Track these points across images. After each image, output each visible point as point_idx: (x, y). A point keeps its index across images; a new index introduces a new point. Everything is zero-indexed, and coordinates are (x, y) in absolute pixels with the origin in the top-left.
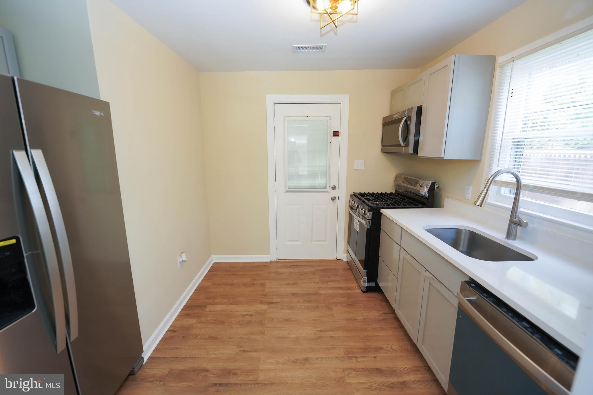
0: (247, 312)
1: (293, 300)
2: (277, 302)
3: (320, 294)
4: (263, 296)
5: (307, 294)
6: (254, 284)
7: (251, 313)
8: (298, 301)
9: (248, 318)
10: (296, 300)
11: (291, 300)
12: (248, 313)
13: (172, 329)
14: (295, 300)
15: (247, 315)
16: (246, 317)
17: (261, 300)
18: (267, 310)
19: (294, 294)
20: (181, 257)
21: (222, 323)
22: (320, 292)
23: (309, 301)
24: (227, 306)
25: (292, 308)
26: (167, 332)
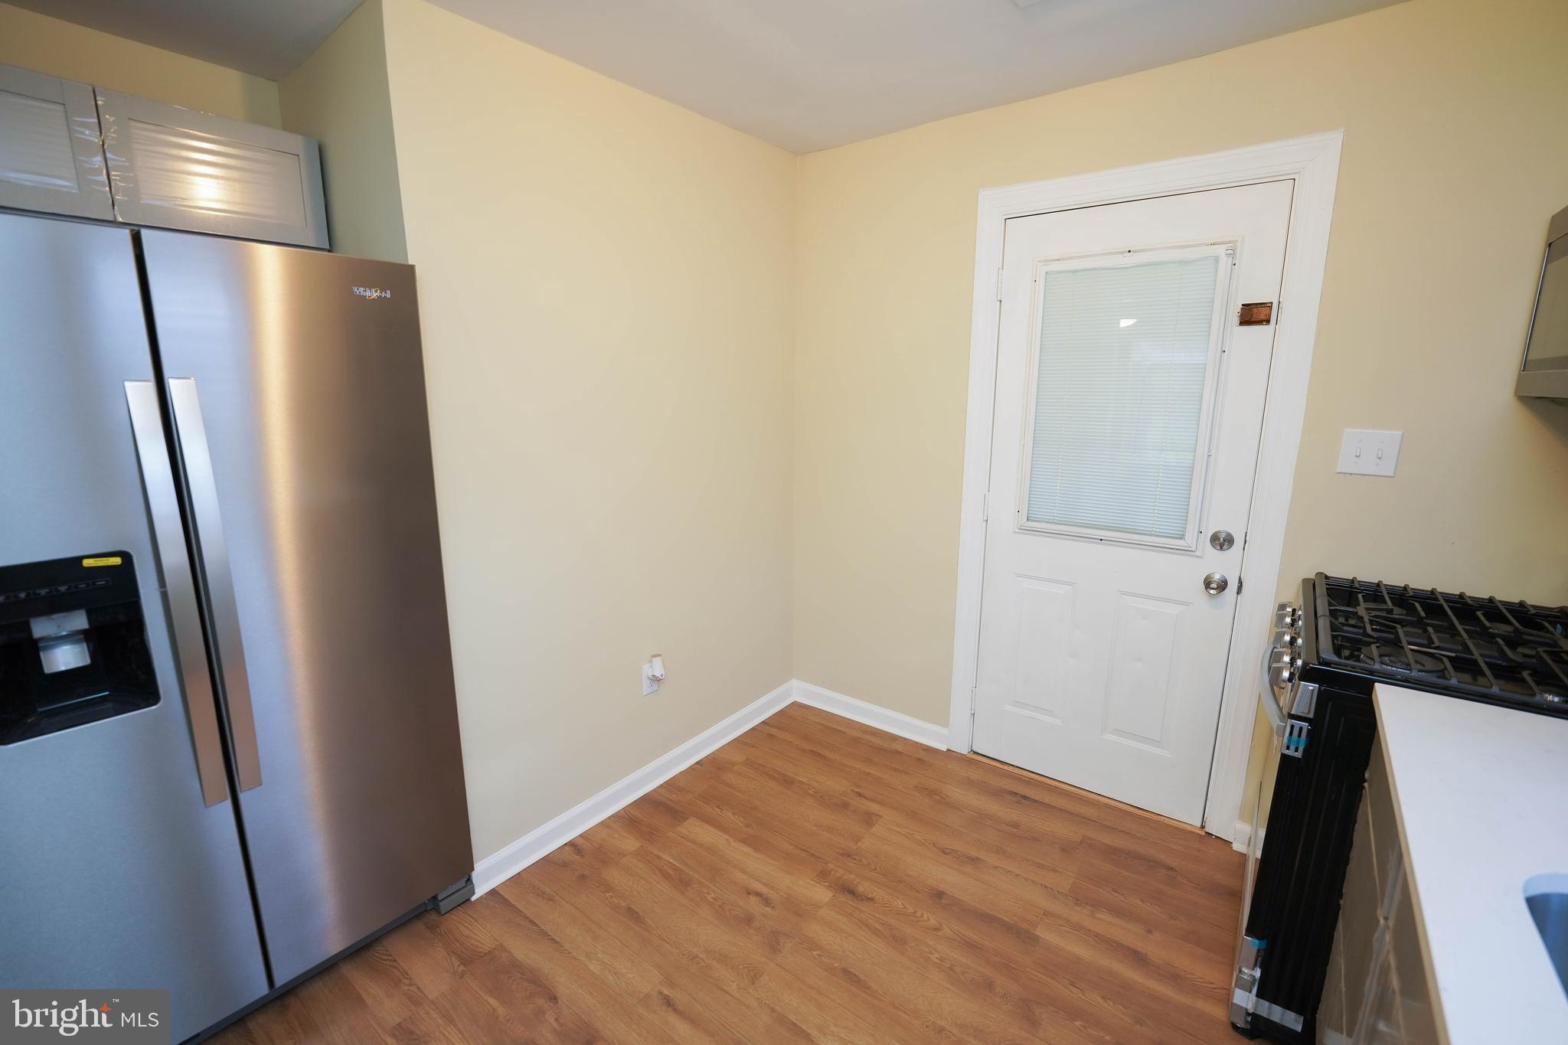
0: (766, 885)
1: (922, 916)
2: (870, 896)
3: (1035, 940)
4: (843, 855)
5: (987, 919)
6: (845, 806)
7: (771, 894)
8: (936, 929)
9: (753, 905)
10: (933, 922)
11: (915, 912)
12: (764, 890)
13: (581, 842)
14: (929, 919)
15: (758, 894)
16: (753, 899)
17: (831, 866)
18: (820, 907)
19: (939, 895)
20: (651, 667)
21: (682, 882)
22: (1041, 932)
23: (971, 946)
24: (731, 840)
25: (898, 941)
26: (566, 844)
